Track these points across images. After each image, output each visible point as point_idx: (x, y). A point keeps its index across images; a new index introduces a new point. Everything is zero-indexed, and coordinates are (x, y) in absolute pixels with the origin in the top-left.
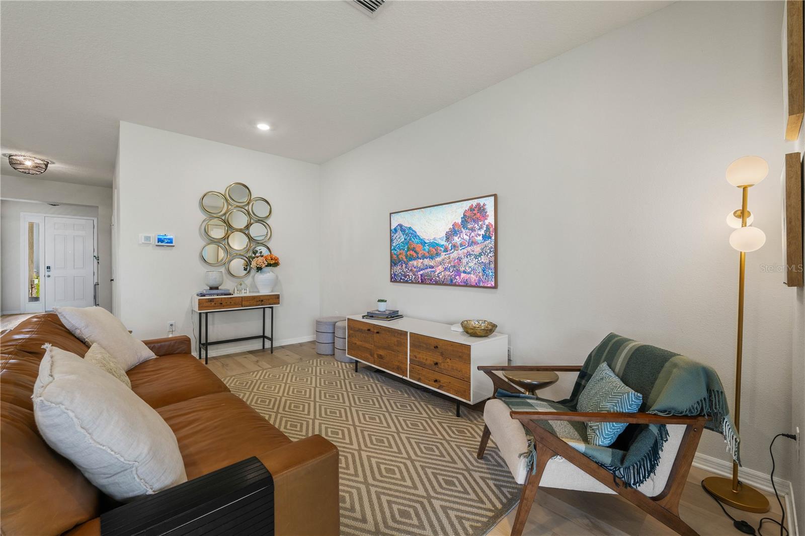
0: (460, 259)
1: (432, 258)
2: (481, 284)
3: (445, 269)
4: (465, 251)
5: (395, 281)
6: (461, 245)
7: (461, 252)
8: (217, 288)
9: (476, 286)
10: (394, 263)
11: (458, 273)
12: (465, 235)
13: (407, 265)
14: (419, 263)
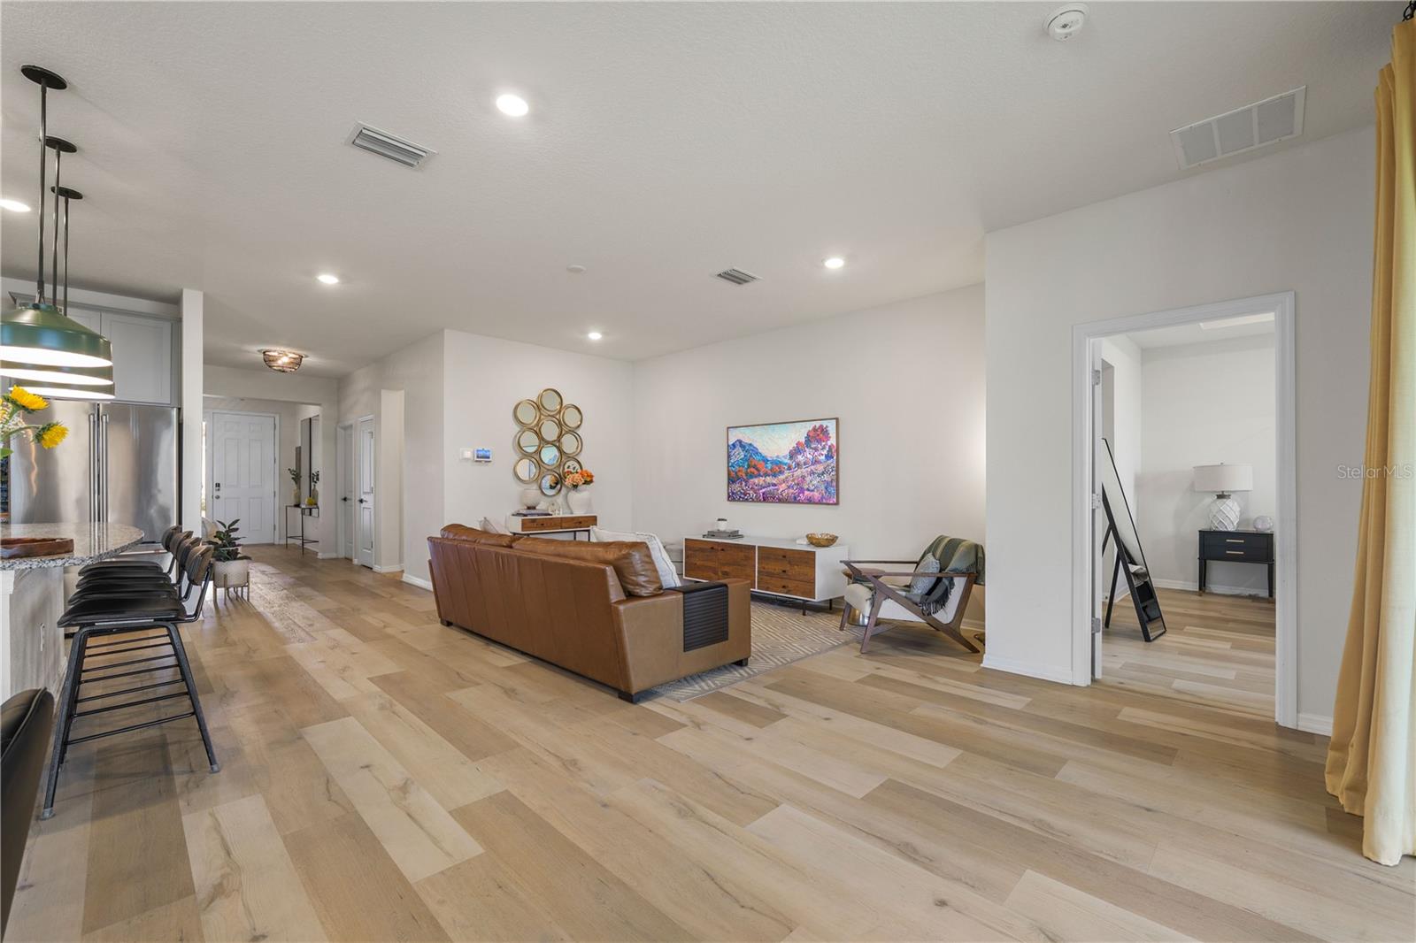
1: (775, 476)
2: (824, 501)
3: (789, 487)
4: (809, 469)
5: (734, 500)
6: (805, 464)
7: (804, 471)
8: (534, 508)
9: (820, 503)
10: (732, 480)
11: (802, 490)
12: (809, 454)
13: (746, 482)
14: (761, 480)
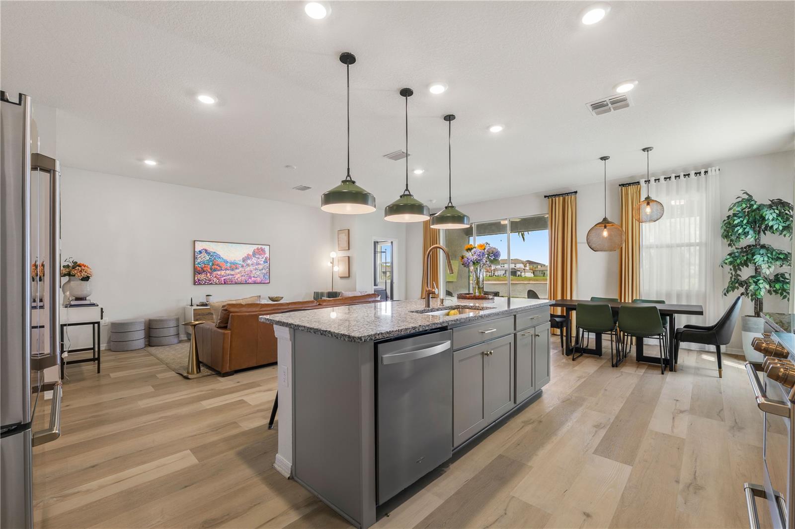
0: (251, 271)
3: (242, 276)
4: (254, 267)
5: (200, 284)
6: (252, 265)
7: (251, 268)
9: (260, 283)
10: (197, 271)
11: (250, 278)
12: (254, 260)
13: (211, 273)
14: (223, 273)
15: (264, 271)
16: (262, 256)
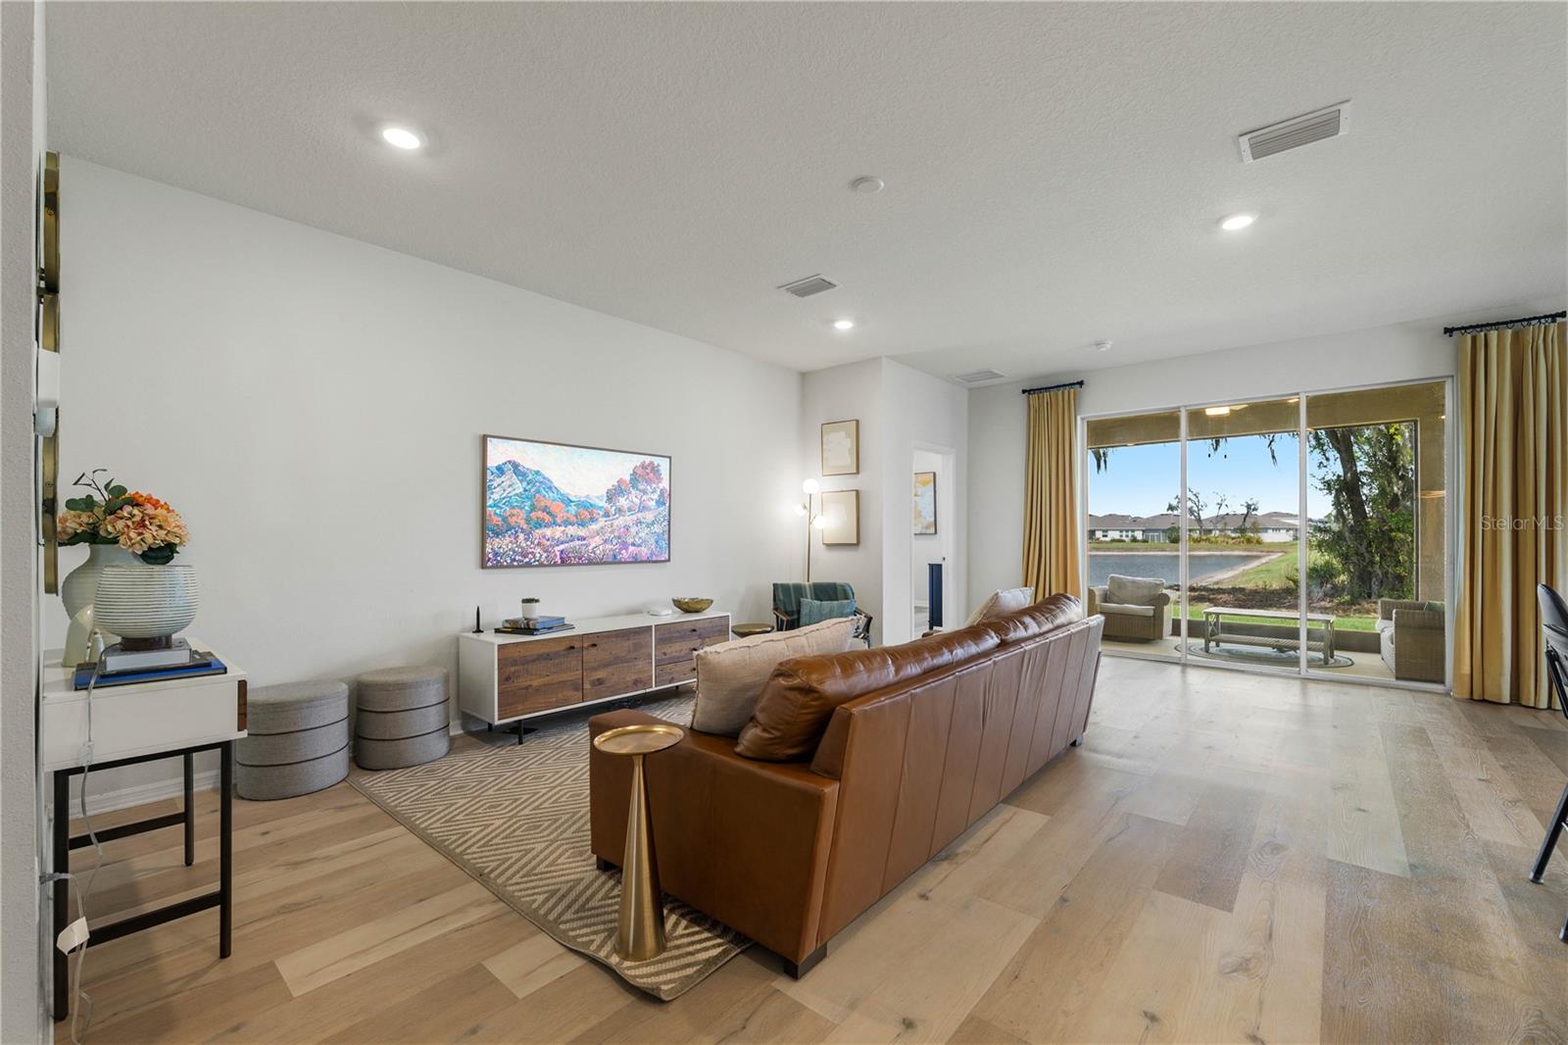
0: (627, 528)
1: (582, 524)
2: (654, 559)
3: (605, 541)
4: (634, 517)
6: (630, 509)
7: (628, 519)
9: (649, 561)
11: (625, 546)
12: (634, 497)
13: (528, 535)
14: (557, 532)
15: (657, 528)
16: (654, 486)
